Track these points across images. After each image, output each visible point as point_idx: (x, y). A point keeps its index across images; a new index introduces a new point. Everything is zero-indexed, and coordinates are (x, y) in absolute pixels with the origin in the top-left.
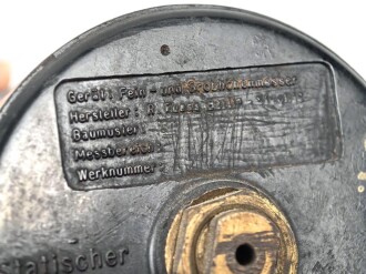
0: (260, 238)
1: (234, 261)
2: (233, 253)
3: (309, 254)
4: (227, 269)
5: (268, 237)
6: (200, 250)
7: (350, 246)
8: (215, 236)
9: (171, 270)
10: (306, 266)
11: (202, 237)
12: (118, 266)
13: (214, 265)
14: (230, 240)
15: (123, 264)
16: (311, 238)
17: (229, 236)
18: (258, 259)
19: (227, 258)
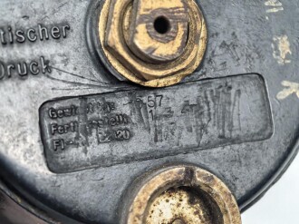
0: (173, 13)
1: (153, 30)
2: (152, 24)
3: (217, 34)
4: (147, 35)
5: (180, 12)
6: (126, 23)
7: (250, 29)
8: (137, 10)
9: (104, 41)
10: (214, 44)
11: (128, 13)
12: (62, 38)
13: (137, 32)
14: (148, 13)
15: (65, 37)
16: (218, 21)
17: (148, 10)
18: (172, 29)
19: (147, 27)
